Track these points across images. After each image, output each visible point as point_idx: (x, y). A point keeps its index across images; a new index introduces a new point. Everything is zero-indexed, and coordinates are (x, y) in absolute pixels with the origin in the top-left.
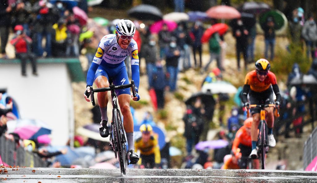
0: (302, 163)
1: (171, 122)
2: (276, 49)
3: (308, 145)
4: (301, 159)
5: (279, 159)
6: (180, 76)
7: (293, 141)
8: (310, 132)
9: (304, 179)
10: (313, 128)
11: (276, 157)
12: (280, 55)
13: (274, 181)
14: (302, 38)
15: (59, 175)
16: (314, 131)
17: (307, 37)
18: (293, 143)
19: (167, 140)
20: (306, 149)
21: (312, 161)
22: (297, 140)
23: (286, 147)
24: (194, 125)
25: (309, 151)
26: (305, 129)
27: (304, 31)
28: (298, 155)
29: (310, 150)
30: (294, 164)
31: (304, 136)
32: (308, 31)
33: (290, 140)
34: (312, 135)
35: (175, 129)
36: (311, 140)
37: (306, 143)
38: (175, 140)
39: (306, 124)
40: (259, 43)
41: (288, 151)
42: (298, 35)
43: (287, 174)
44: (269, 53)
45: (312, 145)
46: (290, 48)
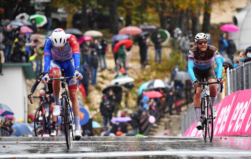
0: (181, 131)
1: (93, 105)
2: (163, 56)
3: (185, 119)
4: (180, 128)
5: (166, 129)
6: (98, 74)
7: (175, 117)
8: (186, 111)
9: (182, 142)
10: (188, 108)
11: (163, 127)
12: (165, 60)
13: (161, 144)
14: (180, 48)
15: (17, 142)
16: (188, 110)
17: (183, 48)
18: (175, 118)
19: (91, 117)
20: (183, 122)
21: (187, 130)
22: (177, 116)
23: (170, 121)
24: (108, 106)
25: (185, 124)
26: (183, 109)
27: (181, 44)
28: (178, 126)
29: (186, 122)
30: (175, 132)
31: (181, 113)
32: (184, 44)
33: (173, 116)
34: (188, 113)
35: (96, 110)
36: (187, 116)
37: (183, 118)
38: (96, 117)
39: (183, 105)
40: (151, 52)
41: (171, 124)
42: (177, 46)
43: (171, 139)
44: (158, 59)
45: (187, 119)
46: (172, 55)
